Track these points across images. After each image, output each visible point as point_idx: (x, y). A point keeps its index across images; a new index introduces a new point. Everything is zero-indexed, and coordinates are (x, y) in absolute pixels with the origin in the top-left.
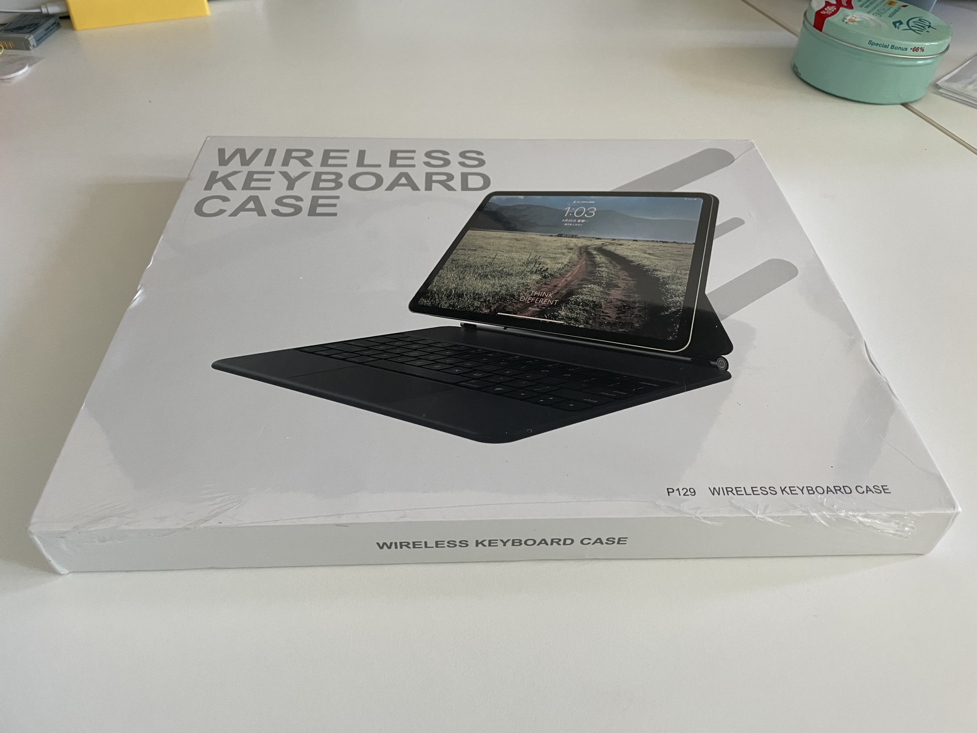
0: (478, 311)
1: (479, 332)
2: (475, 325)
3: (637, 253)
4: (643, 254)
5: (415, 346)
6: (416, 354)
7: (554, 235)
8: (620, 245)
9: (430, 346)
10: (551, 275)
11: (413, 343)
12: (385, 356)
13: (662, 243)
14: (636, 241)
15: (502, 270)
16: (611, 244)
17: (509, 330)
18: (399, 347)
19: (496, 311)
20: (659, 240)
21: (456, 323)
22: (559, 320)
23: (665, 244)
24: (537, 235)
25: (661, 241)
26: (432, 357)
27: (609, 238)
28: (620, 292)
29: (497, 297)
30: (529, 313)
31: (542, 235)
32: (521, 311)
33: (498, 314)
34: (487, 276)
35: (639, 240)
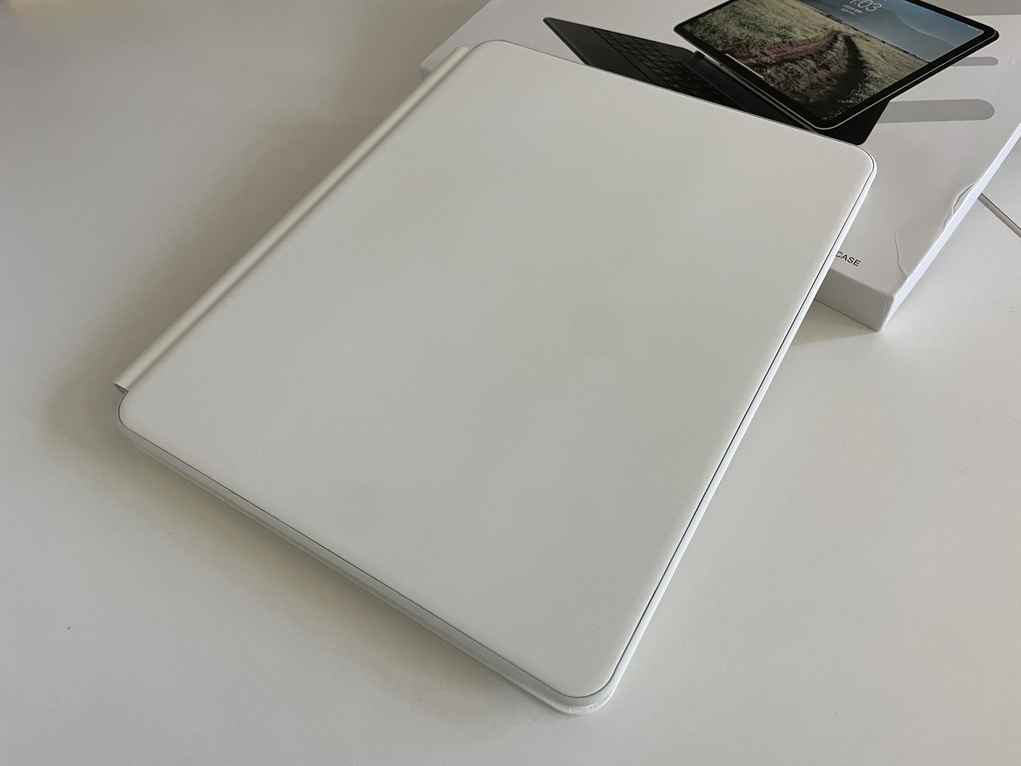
0: (715, 47)
1: (702, 61)
2: (703, 56)
3: (873, 52)
4: (877, 54)
5: (656, 53)
6: (652, 58)
7: (824, 14)
8: (867, 41)
9: (664, 56)
10: (790, 43)
11: (657, 51)
12: (634, 52)
13: (903, 52)
14: (884, 42)
15: (759, 26)
16: (861, 37)
17: (723, 68)
18: (646, 49)
19: (727, 52)
20: (902, 49)
21: (693, 49)
22: (762, 75)
23: (905, 54)
24: (812, 9)
25: (904, 51)
26: (659, 64)
27: (864, 32)
28: (826, 74)
29: (736, 43)
30: (747, 62)
31: (815, 11)
32: (742, 58)
33: (726, 55)
34: (744, 25)
35: (887, 43)
